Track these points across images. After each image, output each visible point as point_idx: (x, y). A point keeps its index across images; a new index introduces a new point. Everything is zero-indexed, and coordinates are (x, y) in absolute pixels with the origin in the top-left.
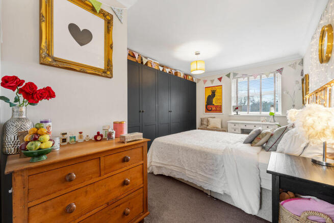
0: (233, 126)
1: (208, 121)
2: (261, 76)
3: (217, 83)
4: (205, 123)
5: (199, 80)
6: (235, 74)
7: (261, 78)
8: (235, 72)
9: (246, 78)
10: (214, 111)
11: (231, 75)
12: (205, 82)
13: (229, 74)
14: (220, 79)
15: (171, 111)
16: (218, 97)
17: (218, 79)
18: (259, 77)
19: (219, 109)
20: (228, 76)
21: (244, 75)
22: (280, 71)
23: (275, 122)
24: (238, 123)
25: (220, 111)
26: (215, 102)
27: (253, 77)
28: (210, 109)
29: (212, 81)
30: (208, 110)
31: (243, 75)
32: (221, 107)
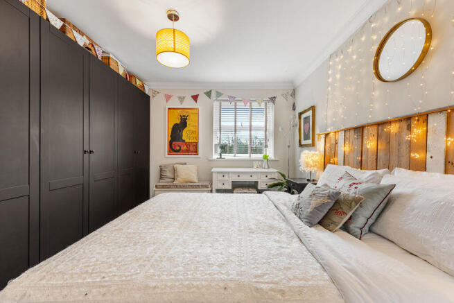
0: (220, 177)
1: (174, 171)
2: (251, 103)
3: (189, 103)
4: (169, 174)
5: (156, 92)
6: (219, 94)
7: (251, 106)
8: (219, 91)
9: (233, 103)
10: (183, 151)
11: (213, 94)
12: (168, 97)
13: (211, 91)
14: (195, 98)
15: (90, 152)
16: (193, 129)
17: (192, 96)
18: (249, 104)
19: (193, 149)
20: (209, 94)
21: (232, 99)
22: (273, 99)
23: (269, 168)
24: (228, 173)
25: (196, 152)
26: (186, 135)
27: (242, 103)
28: (178, 148)
29: (182, 99)
30: (173, 150)
31: (230, 97)
32: (196, 145)
